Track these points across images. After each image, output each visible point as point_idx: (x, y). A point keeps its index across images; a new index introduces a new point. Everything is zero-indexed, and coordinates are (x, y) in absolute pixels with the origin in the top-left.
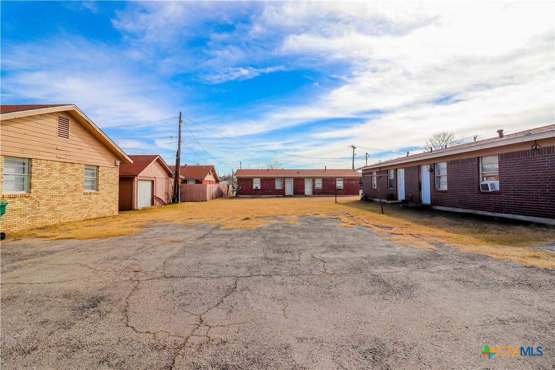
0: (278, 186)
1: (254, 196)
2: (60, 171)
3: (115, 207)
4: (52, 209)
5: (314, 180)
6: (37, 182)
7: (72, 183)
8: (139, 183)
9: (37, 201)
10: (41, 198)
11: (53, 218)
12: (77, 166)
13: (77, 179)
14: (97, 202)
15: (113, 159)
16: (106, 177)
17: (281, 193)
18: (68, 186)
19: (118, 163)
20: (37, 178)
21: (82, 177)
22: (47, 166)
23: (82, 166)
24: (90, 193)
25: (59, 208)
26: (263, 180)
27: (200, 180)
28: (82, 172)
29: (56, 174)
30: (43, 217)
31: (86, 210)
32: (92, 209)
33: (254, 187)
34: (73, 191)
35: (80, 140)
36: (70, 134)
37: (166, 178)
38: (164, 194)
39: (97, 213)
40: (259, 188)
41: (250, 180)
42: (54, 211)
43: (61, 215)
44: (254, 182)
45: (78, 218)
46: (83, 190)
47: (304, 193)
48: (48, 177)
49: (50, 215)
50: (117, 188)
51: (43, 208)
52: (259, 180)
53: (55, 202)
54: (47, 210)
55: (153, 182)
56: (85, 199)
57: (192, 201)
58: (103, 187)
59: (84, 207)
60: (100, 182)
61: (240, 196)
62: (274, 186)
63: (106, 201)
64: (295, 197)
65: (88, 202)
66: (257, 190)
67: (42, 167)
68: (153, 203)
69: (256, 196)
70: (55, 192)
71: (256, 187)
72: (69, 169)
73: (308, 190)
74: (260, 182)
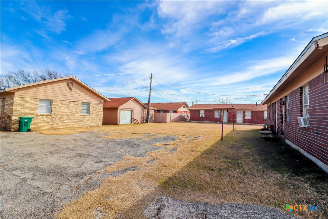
0: (217, 116)
1: (200, 122)
2: (67, 105)
3: (100, 122)
4: (63, 121)
5: (244, 112)
6: (54, 110)
7: (74, 111)
8: (121, 111)
9: (54, 117)
10: (56, 116)
11: (62, 125)
12: (77, 103)
13: (77, 108)
14: (88, 120)
15: (99, 99)
16: (95, 108)
17: (219, 121)
18: (71, 112)
19: (102, 101)
20: (55, 107)
21: (80, 108)
22: (60, 103)
23: (80, 103)
24: (84, 115)
25: (66, 121)
26: (206, 112)
27: (176, 111)
28: (80, 105)
29: (65, 106)
30: (57, 124)
31: (82, 123)
32: (85, 122)
33: (200, 116)
34: (74, 114)
35: (79, 91)
36: (73, 89)
37: (142, 109)
38: (140, 117)
39: (88, 124)
40: (204, 116)
41: (198, 111)
42: (63, 122)
43: (67, 124)
44: (200, 112)
45: (77, 126)
46: (80, 114)
47: (236, 121)
48: (60, 107)
49: (61, 123)
50: (102, 113)
51: (57, 121)
52: (204, 111)
53: (64, 118)
54: (59, 122)
55: (132, 111)
56: (81, 118)
57: (155, 122)
58: (93, 112)
59: (81, 121)
60: (91, 110)
61: (191, 121)
62: (214, 116)
63: (94, 119)
64: (228, 124)
65: (83, 119)
66: (202, 118)
67: (58, 103)
68: (132, 122)
69: (201, 122)
70: (64, 114)
71: (201, 116)
72: (72, 104)
73: (239, 119)
74: (204, 112)
